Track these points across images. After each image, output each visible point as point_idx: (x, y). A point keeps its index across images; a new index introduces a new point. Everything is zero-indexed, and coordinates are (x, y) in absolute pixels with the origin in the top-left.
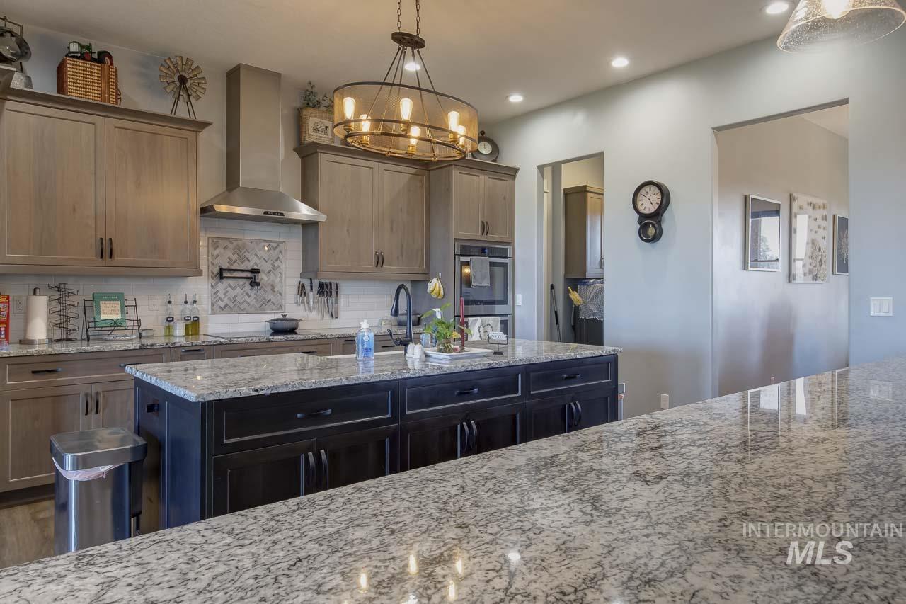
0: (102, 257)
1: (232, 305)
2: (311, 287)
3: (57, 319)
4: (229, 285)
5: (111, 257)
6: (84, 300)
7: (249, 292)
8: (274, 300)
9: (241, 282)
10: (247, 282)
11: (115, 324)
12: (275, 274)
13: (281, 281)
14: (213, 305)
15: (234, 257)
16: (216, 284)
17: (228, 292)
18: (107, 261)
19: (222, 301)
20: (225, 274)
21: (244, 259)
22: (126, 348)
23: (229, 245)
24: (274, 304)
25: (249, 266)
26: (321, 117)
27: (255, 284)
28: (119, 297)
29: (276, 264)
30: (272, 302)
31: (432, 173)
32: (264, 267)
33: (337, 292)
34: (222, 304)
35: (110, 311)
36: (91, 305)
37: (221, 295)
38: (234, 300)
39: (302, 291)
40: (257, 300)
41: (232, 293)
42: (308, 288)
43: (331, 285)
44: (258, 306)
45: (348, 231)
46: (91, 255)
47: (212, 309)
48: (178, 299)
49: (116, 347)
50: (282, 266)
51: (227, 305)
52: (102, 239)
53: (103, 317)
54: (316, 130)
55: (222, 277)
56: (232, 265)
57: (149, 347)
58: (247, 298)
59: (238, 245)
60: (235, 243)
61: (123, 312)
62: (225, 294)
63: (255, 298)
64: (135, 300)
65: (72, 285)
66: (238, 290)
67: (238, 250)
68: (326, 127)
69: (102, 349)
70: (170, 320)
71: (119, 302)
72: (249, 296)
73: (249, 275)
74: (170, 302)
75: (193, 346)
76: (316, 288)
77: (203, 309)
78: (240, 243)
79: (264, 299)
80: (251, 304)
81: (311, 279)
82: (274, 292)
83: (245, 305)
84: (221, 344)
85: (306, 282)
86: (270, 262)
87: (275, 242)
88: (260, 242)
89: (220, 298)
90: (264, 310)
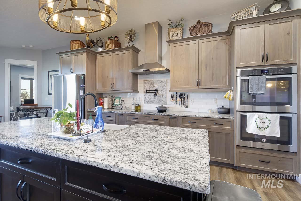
1: (150, 101)
2: (176, 95)
4: (149, 95)
5: (113, 88)
11: (116, 105)
12: (163, 91)
13: (166, 93)
14: (145, 101)
16: (146, 95)
17: (149, 97)
19: (147, 100)
20: (147, 92)
21: (154, 87)
24: (163, 101)
27: (155, 94)
28: (120, 98)
29: (164, 88)
32: (159, 89)
33: (187, 97)
34: (147, 101)
35: (117, 102)
37: (147, 98)
38: (151, 99)
39: (173, 97)
40: (158, 100)
41: (150, 97)
44: (158, 102)
46: (110, 88)
50: (166, 88)
51: (148, 101)
52: (112, 84)
58: (154, 99)
59: (152, 82)
61: (119, 102)
62: (148, 98)
63: (157, 99)
64: (124, 99)
66: (152, 96)
68: (177, 34)
70: (133, 105)
71: (119, 100)
73: (155, 91)
76: (178, 95)
77: (141, 103)
80: (156, 101)
81: (176, 93)
82: (163, 97)
83: (154, 101)
86: (162, 87)
87: (164, 80)
88: (159, 81)
89: (147, 99)
90: (160, 103)
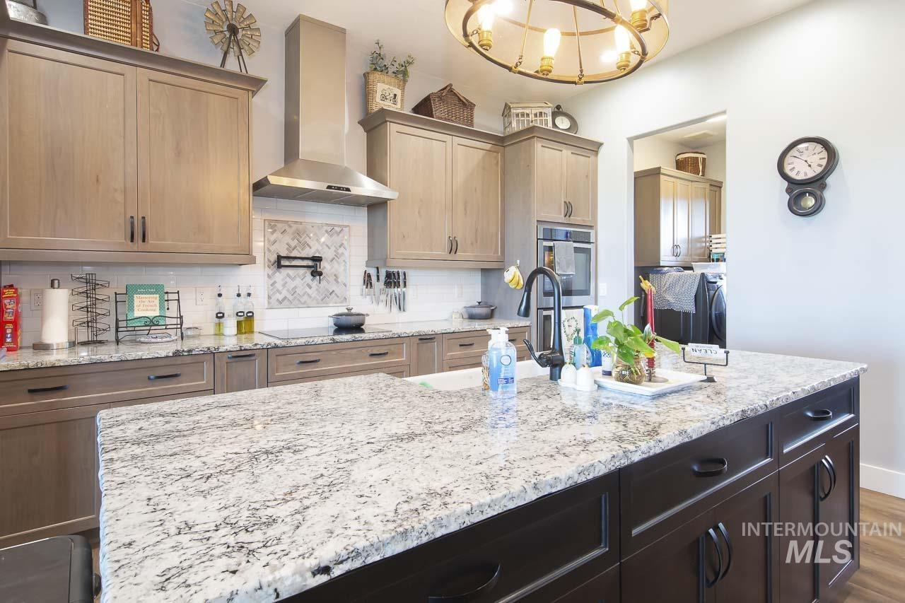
0: (133, 240)
1: (291, 298)
2: (378, 276)
3: (83, 316)
4: (288, 275)
5: (144, 240)
6: (116, 294)
7: (310, 282)
8: (337, 291)
9: (302, 271)
10: (308, 272)
11: (151, 323)
12: (338, 262)
13: (345, 270)
14: (269, 297)
15: (294, 243)
16: (273, 274)
17: (286, 283)
18: (139, 245)
19: (281, 293)
20: (284, 262)
21: (305, 245)
23: (288, 229)
24: (338, 297)
25: (310, 252)
26: (390, 84)
27: (316, 273)
28: (157, 289)
29: (341, 250)
30: (336, 294)
31: (507, 149)
32: (326, 254)
33: (405, 283)
34: (280, 297)
35: (145, 307)
36: (124, 299)
37: (278, 286)
38: (294, 291)
39: (368, 281)
40: (319, 292)
41: (291, 284)
42: (374, 279)
43: (398, 273)
44: (320, 299)
45: (419, 212)
46: (119, 238)
47: (269, 303)
48: (229, 292)
49: (143, 355)
50: (346, 254)
51: (285, 298)
52: (132, 217)
53: (137, 314)
54: (384, 98)
55: (279, 266)
56: (291, 252)
57: (186, 354)
58: (307, 289)
59: (297, 230)
60: (295, 227)
61: (161, 307)
62: (284, 285)
63: (317, 290)
64: (178, 292)
65: (101, 275)
66: (298, 281)
67: (298, 234)
68: (395, 95)
69: (123, 358)
70: (220, 316)
71: (158, 296)
72: (310, 287)
73: (310, 263)
74: (220, 295)
75: (241, 350)
76: (383, 277)
77: (257, 305)
78: (300, 227)
79: (327, 290)
80: (313, 296)
81: (377, 268)
82: (338, 282)
83: (305, 298)
84: (276, 347)
85: (373, 272)
86: (333, 249)
87: (339, 226)
88: (322, 226)
89: (278, 291)
90: (327, 303)
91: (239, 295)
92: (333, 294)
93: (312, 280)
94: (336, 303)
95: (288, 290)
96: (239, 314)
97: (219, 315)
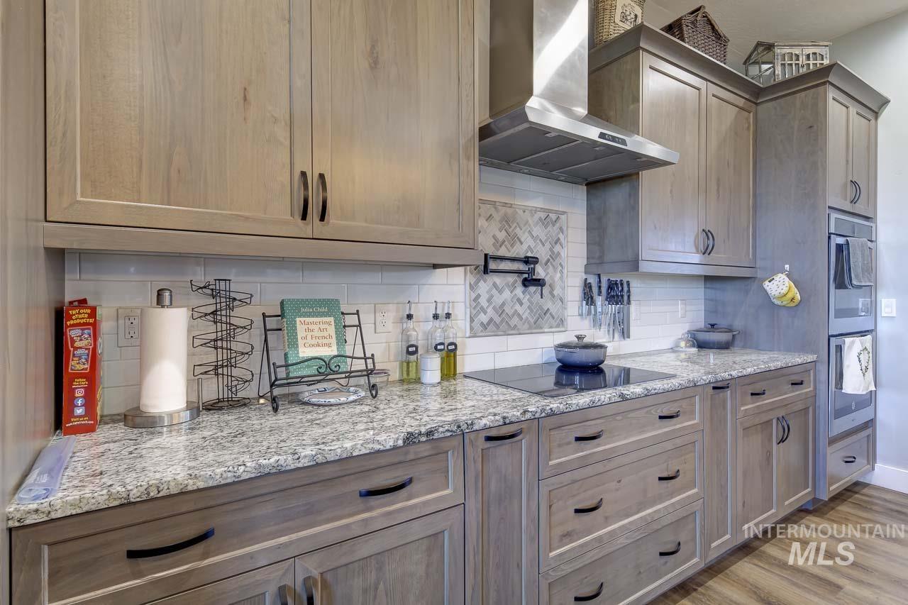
0: (304, 217)
1: (497, 319)
2: (600, 287)
3: (210, 356)
4: (495, 285)
5: (322, 218)
6: (264, 316)
7: (521, 296)
8: (553, 310)
9: (511, 278)
10: (518, 280)
11: (327, 370)
12: (553, 266)
13: (561, 278)
14: (472, 320)
15: (501, 236)
16: (477, 283)
17: (492, 296)
18: (314, 226)
19: (485, 313)
20: (492, 265)
21: (515, 239)
22: (377, 447)
23: (495, 215)
24: (553, 318)
25: (520, 251)
27: (531, 281)
28: (328, 307)
29: (557, 248)
30: (550, 314)
31: (759, 108)
32: (542, 253)
33: (629, 297)
34: (484, 318)
35: (315, 340)
36: (278, 325)
37: (483, 301)
38: (500, 310)
39: (588, 297)
40: (532, 311)
41: (498, 299)
42: (595, 290)
43: (622, 284)
44: (532, 321)
45: (671, 191)
46: (281, 210)
47: (472, 328)
48: (423, 311)
49: (354, 448)
50: (563, 254)
51: (491, 320)
52: (303, 174)
53: (305, 352)
54: (624, 18)
55: (486, 270)
56: (498, 250)
57: (424, 439)
58: (517, 307)
59: (506, 215)
60: (503, 210)
61: (342, 341)
62: (489, 301)
63: (529, 307)
64: (358, 313)
65: (240, 283)
66: (507, 294)
67: (507, 221)
68: (636, 16)
69: (320, 459)
71: (332, 319)
72: (521, 304)
73: (522, 267)
74: (410, 317)
75: (505, 424)
76: (604, 290)
77: (459, 329)
78: (509, 211)
79: (541, 308)
80: (524, 317)
81: (599, 275)
82: (554, 296)
83: (515, 321)
84: (552, 414)
85: (592, 280)
86: (548, 246)
87: (556, 212)
88: (536, 211)
89: (482, 308)
90: (541, 328)
91: (436, 317)
92: (548, 315)
93: (524, 293)
94: (551, 327)
95: (494, 308)
96: (439, 347)
97: (410, 349)
